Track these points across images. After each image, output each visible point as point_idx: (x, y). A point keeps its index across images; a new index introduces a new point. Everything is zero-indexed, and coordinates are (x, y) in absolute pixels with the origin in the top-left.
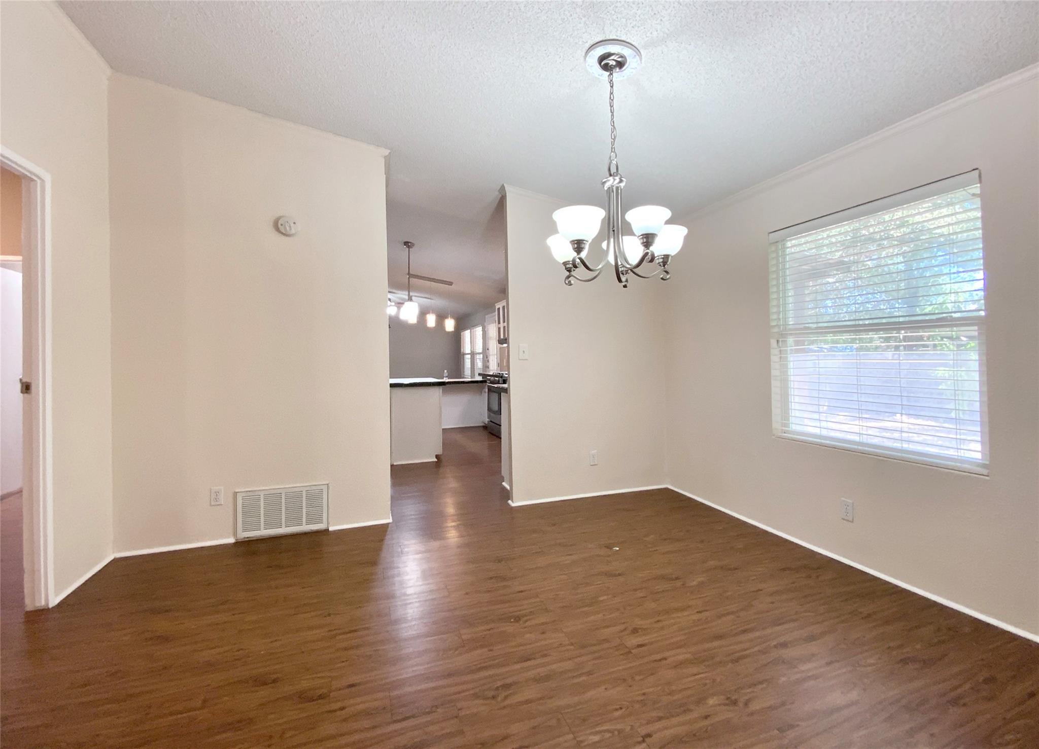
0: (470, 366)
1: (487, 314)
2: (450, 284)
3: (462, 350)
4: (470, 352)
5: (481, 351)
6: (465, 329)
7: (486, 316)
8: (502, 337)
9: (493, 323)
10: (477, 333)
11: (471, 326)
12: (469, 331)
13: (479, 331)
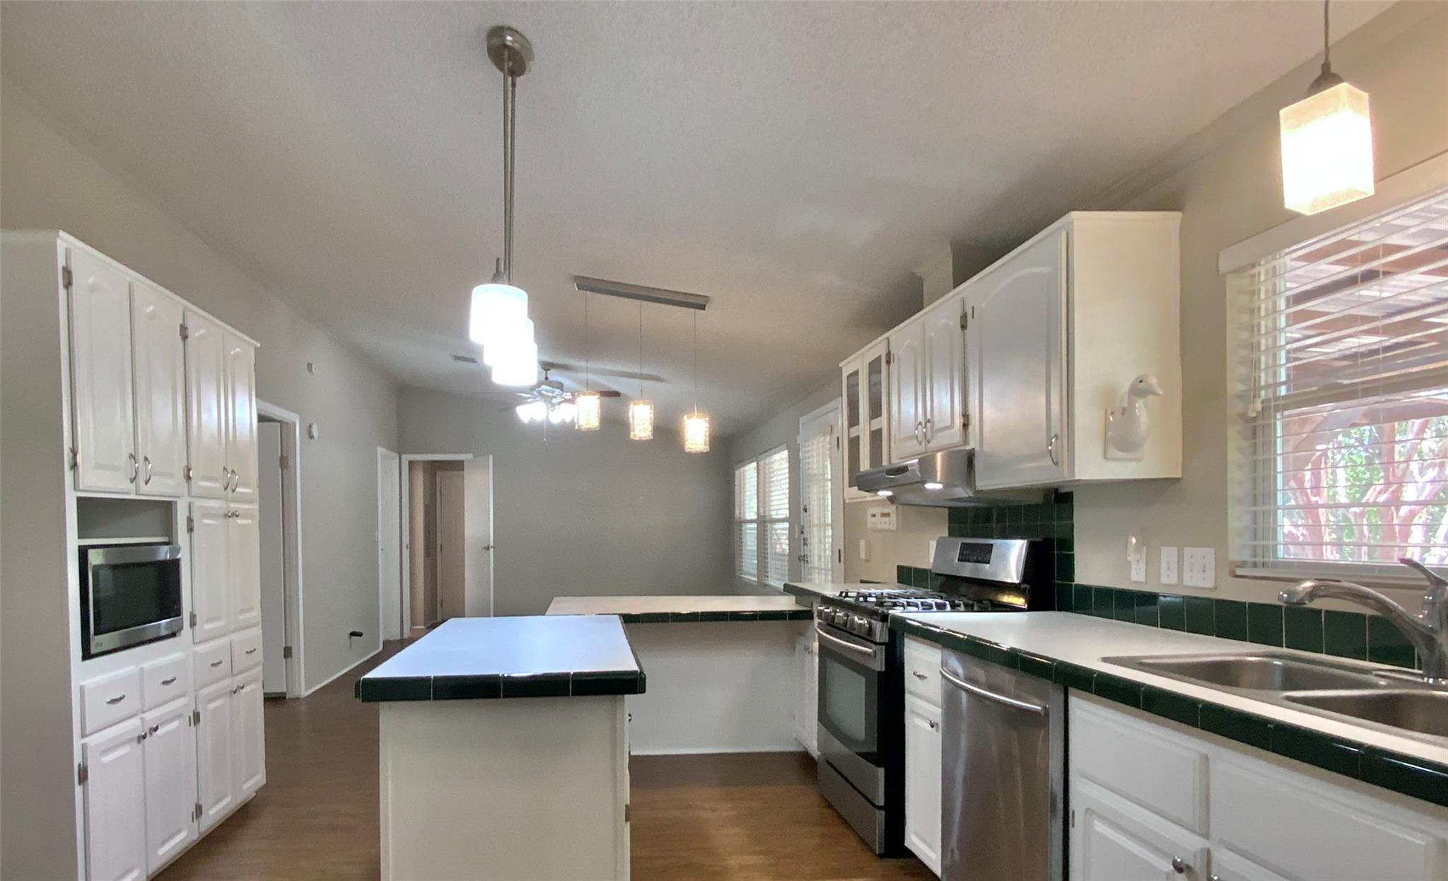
0: (755, 548)
1: (802, 416)
2: (698, 304)
3: (737, 512)
4: (755, 517)
5: (785, 513)
6: (743, 461)
7: (801, 420)
8: (865, 465)
9: (824, 435)
10: (776, 466)
11: (759, 453)
12: (754, 465)
13: (780, 460)
